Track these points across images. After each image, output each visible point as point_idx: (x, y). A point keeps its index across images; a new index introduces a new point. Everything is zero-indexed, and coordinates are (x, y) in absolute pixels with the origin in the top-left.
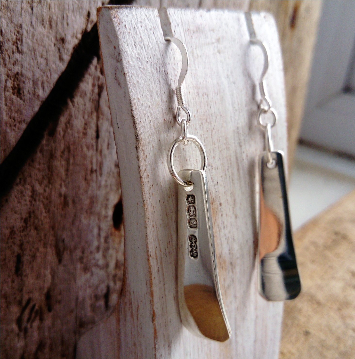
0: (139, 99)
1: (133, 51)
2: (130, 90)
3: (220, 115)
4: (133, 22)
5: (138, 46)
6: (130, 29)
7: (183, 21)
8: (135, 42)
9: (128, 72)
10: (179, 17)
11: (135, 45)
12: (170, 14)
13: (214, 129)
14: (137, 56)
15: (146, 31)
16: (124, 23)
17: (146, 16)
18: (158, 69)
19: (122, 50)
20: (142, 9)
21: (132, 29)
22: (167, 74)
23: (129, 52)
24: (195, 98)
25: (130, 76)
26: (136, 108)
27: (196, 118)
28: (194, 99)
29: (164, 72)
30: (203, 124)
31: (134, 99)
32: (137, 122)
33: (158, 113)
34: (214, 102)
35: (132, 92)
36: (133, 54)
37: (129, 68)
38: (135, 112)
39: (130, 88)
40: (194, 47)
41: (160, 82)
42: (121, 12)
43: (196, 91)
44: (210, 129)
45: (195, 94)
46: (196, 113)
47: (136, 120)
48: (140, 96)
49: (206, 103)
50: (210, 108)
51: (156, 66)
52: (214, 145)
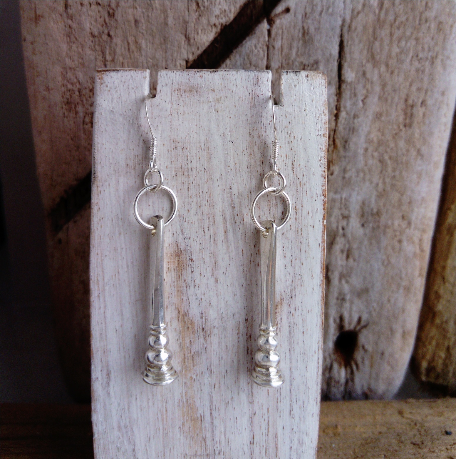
0: (103, 144)
1: (109, 106)
2: (96, 136)
3: (205, 172)
4: (116, 82)
5: (115, 101)
6: (111, 88)
7: (174, 82)
8: (112, 98)
9: (98, 122)
10: (171, 78)
11: (112, 101)
12: (161, 75)
13: (192, 183)
14: (111, 109)
15: (127, 90)
16: (106, 83)
17: (132, 77)
18: (131, 122)
19: (98, 104)
20: (129, 72)
21: (113, 88)
22: (139, 126)
23: (104, 106)
24: (171, 151)
25: (100, 125)
26: (98, 151)
27: (169, 169)
28: (169, 151)
29: (137, 124)
30: (178, 176)
31: (99, 143)
32: (97, 162)
33: (121, 158)
34: (198, 157)
35: (98, 137)
36: (108, 108)
37: (100, 118)
38: (96, 154)
39: (96, 134)
40: (182, 105)
41: (130, 132)
42: (107, 74)
43: (173, 144)
44: (186, 183)
45: (171, 147)
46: (169, 164)
47: (95, 161)
48: (106, 142)
49: (186, 157)
50: (190, 163)
51: (130, 119)
52: (190, 199)
